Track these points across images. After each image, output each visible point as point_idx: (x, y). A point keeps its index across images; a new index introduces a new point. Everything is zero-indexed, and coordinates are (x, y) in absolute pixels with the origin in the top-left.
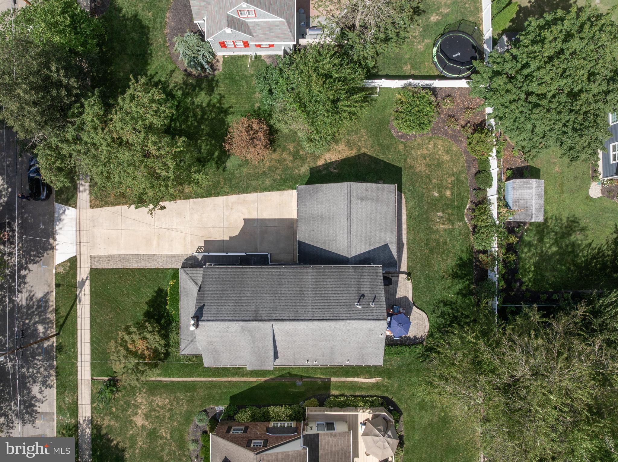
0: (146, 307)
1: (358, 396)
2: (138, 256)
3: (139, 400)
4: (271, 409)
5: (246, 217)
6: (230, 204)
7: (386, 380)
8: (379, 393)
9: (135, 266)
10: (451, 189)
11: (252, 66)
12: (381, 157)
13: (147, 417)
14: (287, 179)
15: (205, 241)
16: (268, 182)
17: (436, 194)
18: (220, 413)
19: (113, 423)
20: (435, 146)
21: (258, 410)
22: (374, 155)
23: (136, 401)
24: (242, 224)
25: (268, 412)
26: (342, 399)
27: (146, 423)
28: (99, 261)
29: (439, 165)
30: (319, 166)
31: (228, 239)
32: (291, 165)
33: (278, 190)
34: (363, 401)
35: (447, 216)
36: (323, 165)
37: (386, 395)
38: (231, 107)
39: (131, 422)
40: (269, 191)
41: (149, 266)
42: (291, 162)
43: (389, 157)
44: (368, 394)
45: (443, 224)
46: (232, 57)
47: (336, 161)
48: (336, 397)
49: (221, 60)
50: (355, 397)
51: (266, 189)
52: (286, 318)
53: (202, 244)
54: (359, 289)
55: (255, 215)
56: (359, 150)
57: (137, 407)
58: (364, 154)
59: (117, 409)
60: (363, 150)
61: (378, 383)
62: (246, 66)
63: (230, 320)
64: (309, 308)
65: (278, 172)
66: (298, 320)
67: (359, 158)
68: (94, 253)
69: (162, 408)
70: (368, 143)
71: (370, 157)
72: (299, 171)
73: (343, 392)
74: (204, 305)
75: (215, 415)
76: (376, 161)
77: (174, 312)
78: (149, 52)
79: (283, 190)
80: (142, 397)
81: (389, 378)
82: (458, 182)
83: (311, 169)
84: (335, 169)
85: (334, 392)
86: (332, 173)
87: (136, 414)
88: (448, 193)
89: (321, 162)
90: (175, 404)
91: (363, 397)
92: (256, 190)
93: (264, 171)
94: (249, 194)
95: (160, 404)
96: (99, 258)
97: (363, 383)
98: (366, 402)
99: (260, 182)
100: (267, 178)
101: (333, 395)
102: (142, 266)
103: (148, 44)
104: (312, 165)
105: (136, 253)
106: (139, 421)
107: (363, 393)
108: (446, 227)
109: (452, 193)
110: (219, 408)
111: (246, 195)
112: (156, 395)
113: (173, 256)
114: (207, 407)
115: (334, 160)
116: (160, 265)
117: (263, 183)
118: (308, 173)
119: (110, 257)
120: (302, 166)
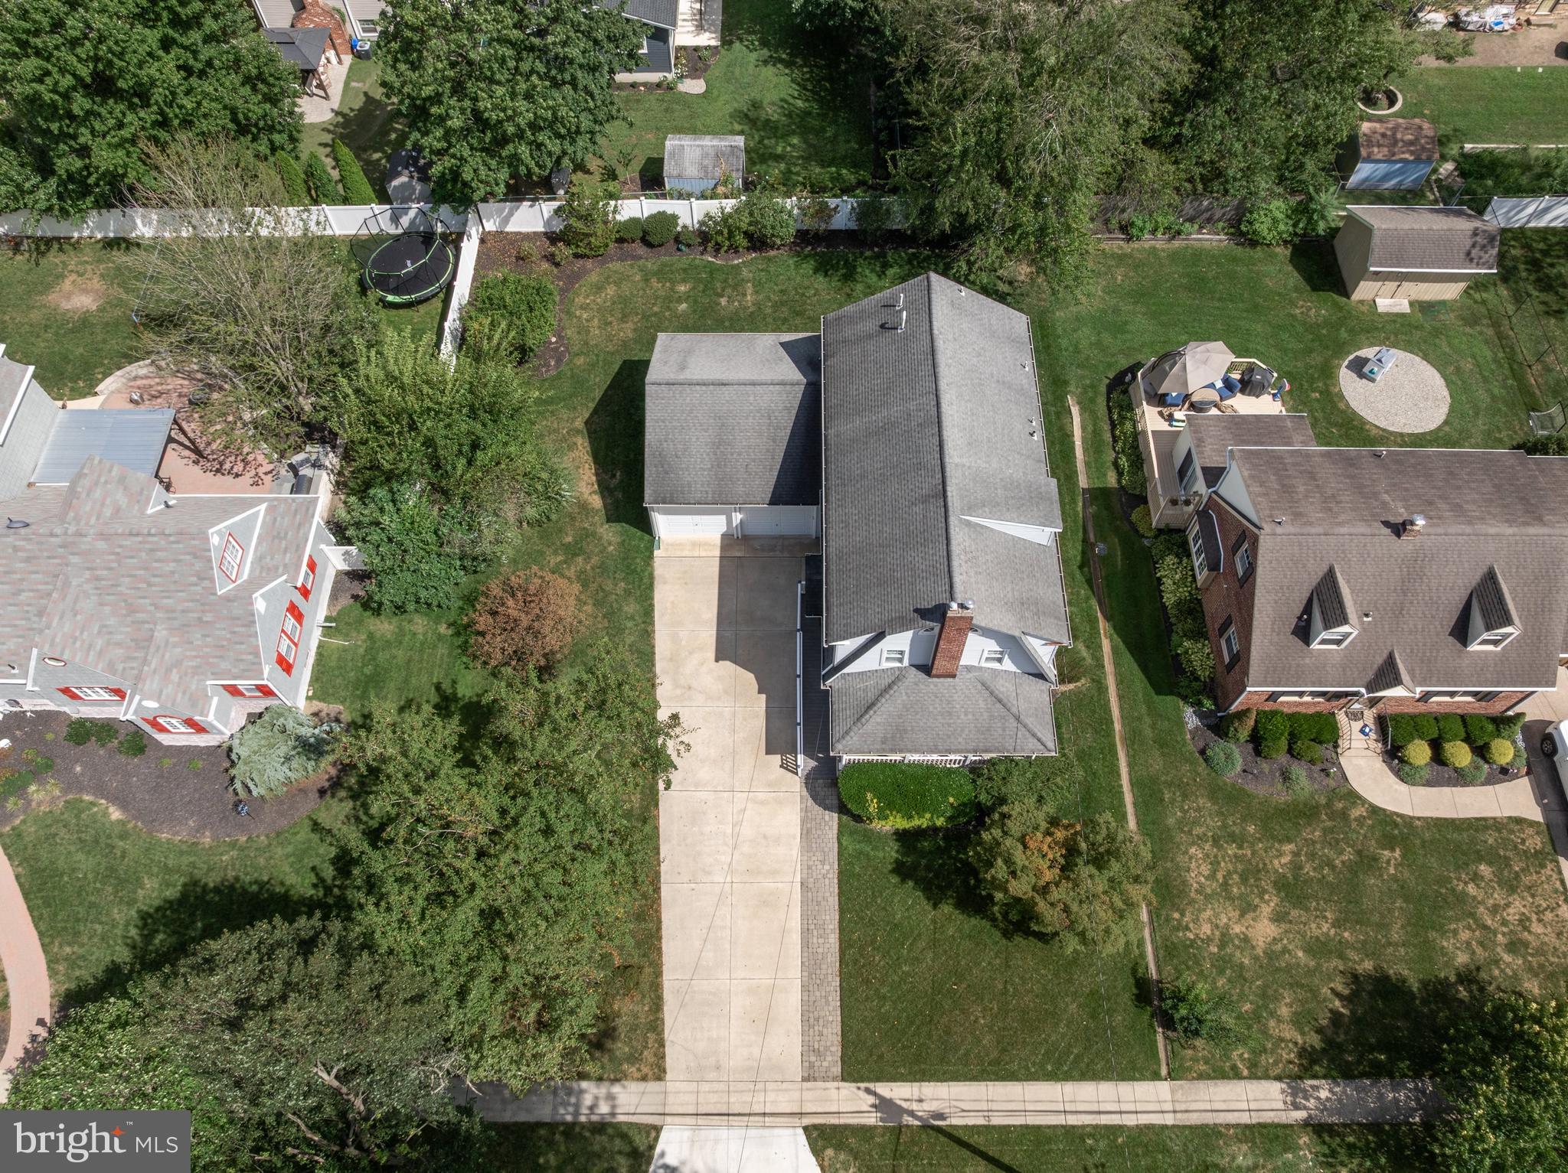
0: (946, 908)
1: (1114, 436)
2: (806, 932)
3: (1206, 929)
4: (1169, 599)
5: (712, 655)
6: (678, 692)
7: (1072, 388)
8: (1102, 401)
9: (833, 939)
10: (673, 283)
11: (347, 635)
12: (598, 394)
13: (1247, 909)
14: (628, 567)
15: (768, 752)
16: (631, 608)
17: (684, 306)
18: (1201, 715)
19: (1284, 1011)
20: (582, 308)
21: (1179, 628)
22: (592, 405)
23: (1209, 940)
24: (727, 665)
25: (1179, 603)
26: (1123, 461)
27: (1266, 910)
28: (817, 1052)
29: (624, 301)
30: (605, 506)
31: (764, 696)
32: (595, 560)
33: (651, 587)
34: (1122, 424)
35: (729, 291)
36: (603, 497)
37: (1103, 389)
38: (438, 687)
39: (1270, 955)
40: (652, 606)
41: (833, 901)
42: (588, 559)
43: (599, 383)
44: (1106, 418)
45: (745, 295)
46: (315, 679)
47: (597, 474)
48: (1120, 474)
49: (317, 705)
50: (1115, 439)
51: (648, 612)
52: (936, 439)
53: (776, 759)
54: (870, 337)
55: (708, 636)
56: (578, 432)
57: (1225, 940)
58: (586, 423)
59: (1242, 997)
60: (579, 424)
61: (1079, 403)
62: (345, 650)
64: (912, 405)
65: (609, 586)
66: (939, 417)
67: (595, 432)
68: (794, 1067)
69: (1215, 864)
70: (565, 417)
71: (595, 412)
72: (610, 544)
73: (1109, 464)
75: (1209, 727)
76: (604, 404)
77: (951, 800)
78: (255, 887)
79: (651, 577)
80: (1196, 921)
81: (1066, 383)
82: (661, 274)
83: (608, 521)
84: (614, 476)
85: (1112, 480)
86: (622, 481)
87: (1246, 939)
88: (682, 288)
89: (596, 502)
90: (1198, 831)
91: (1113, 426)
92: (647, 633)
93: (604, 617)
94: (657, 650)
95: (1205, 869)
96: (810, 1050)
97: (1084, 428)
98: (1123, 418)
99: (629, 624)
100: (620, 609)
101: (1119, 482)
102: (831, 918)
104: (600, 518)
105: (795, 939)
106: (1263, 930)
107: (1107, 427)
108: (749, 291)
109: (684, 281)
110: (1191, 719)
111: (657, 657)
112: (1184, 883)
113: (806, 834)
114: (1192, 748)
115: (594, 478)
116: (829, 869)
117: (632, 618)
118: (617, 527)
119: (809, 1018)
120: (601, 538)
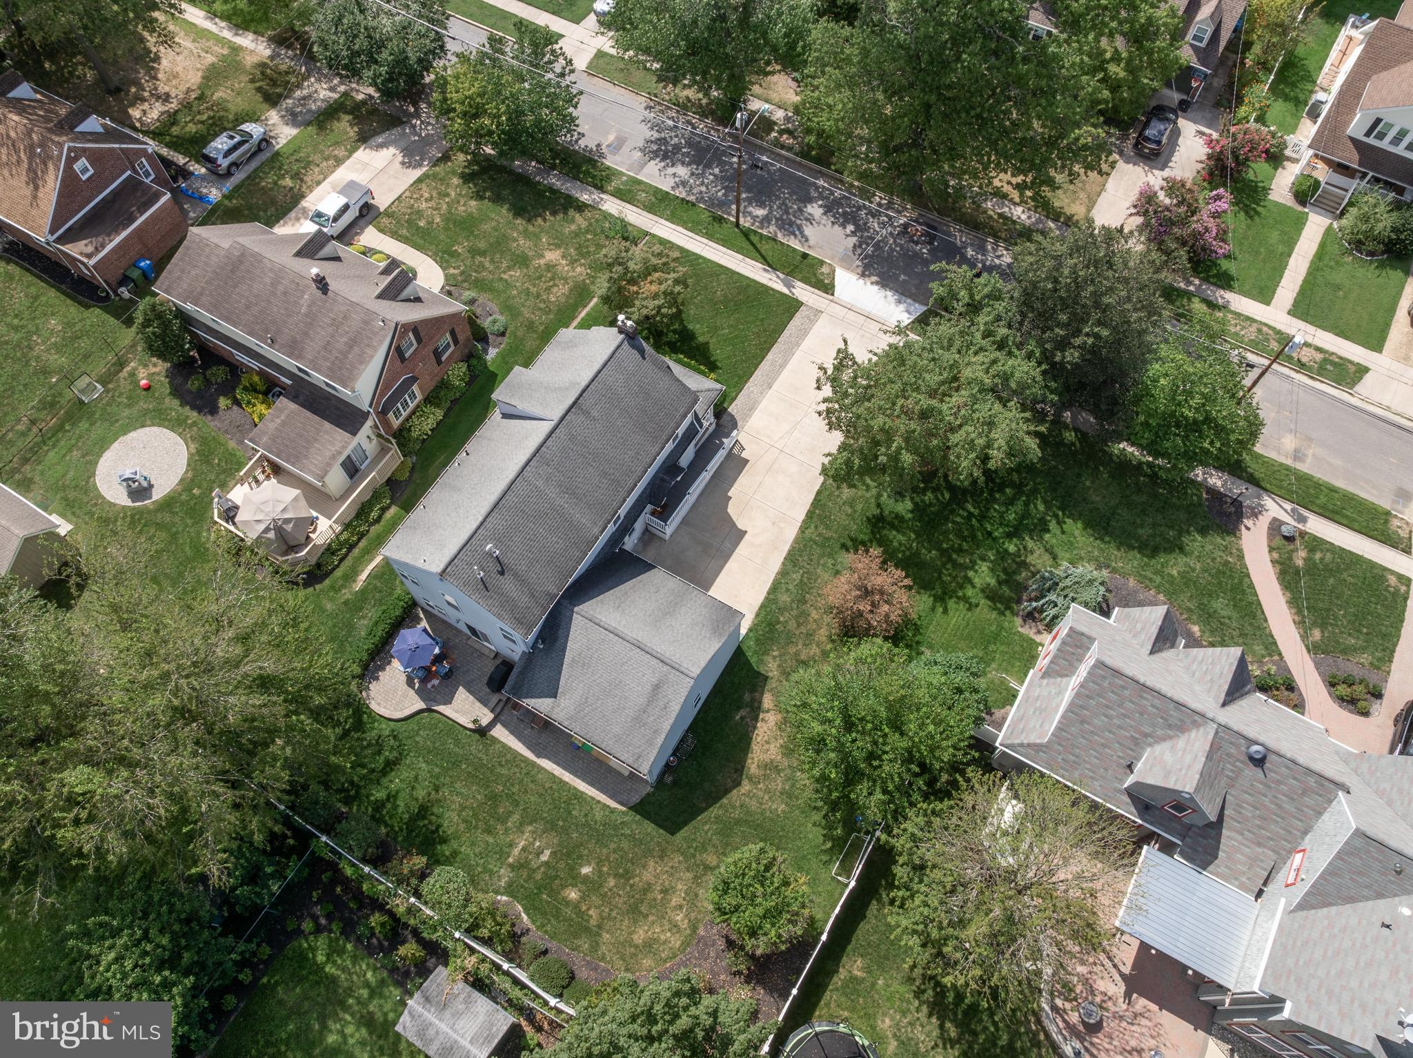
0: (701, 339)
1: (359, 540)
2: (782, 366)
3: (579, 269)
4: (439, 414)
5: (747, 537)
6: (782, 525)
7: (348, 596)
8: (338, 573)
9: (770, 356)
10: (576, 906)
11: (1002, 683)
12: (714, 811)
13: (550, 267)
14: (771, 631)
15: (747, 461)
16: (785, 598)
17: (586, 870)
18: (486, 351)
19: (573, 227)
20: (675, 927)
21: (452, 396)
22: (725, 801)
23: (581, 265)
24: (740, 525)
25: (438, 406)
26: (374, 515)
27: (542, 262)
28: (808, 317)
29: (635, 912)
30: (762, 694)
31: (729, 494)
32: (792, 650)
33: (763, 606)
34: (346, 541)
35: (534, 865)
36: (760, 702)
37: (327, 582)
38: (945, 611)
39: (558, 246)
40: (768, 593)
41: (758, 373)
42: (797, 654)
43: (706, 824)
44: (349, 558)
45: (524, 849)
46: (1033, 658)
47: (755, 727)
48: (384, 510)
49: (1038, 638)
50: (362, 535)
51: (774, 589)
53: (744, 455)
54: (516, 575)
55: (742, 550)
56: (750, 779)
57: (572, 262)
58: (739, 784)
59: (588, 240)
60: (746, 786)
61: (355, 581)
62: (1007, 671)
63: (599, 372)
64: (540, 483)
65: (792, 624)
66: (534, 455)
67: (736, 770)
68: (823, 321)
69: (548, 289)
70: (754, 802)
71: (727, 791)
72: (774, 657)
73: (382, 523)
74: (644, 358)
75: (487, 343)
76: (713, 798)
78: (1107, 539)
79: (757, 615)
80: (581, 274)
81: (346, 603)
82: (580, 928)
83: (766, 678)
84: (742, 718)
85: (393, 510)
86: (739, 708)
87: (563, 257)
88: (573, 895)
89: (767, 701)
90: (542, 305)
91: (352, 547)
92: (783, 573)
93: (806, 602)
94: (782, 559)
95: (555, 289)
96: (812, 322)
97: (372, 560)
98: (341, 545)
99: (791, 587)
100: (793, 601)
101: (388, 508)
102: (765, 366)
103: (1121, 544)
104: (772, 684)
105: (789, 367)
106: (552, 256)
107: (356, 551)
108: (516, 851)
109: (567, 903)
110: (492, 353)
111: (784, 555)
112: (571, 290)
113: (752, 409)
114: (506, 340)
115: (758, 724)
116: (752, 386)
117: (788, 590)
118: (762, 670)
119: (804, 333)
120: (779, 666)
